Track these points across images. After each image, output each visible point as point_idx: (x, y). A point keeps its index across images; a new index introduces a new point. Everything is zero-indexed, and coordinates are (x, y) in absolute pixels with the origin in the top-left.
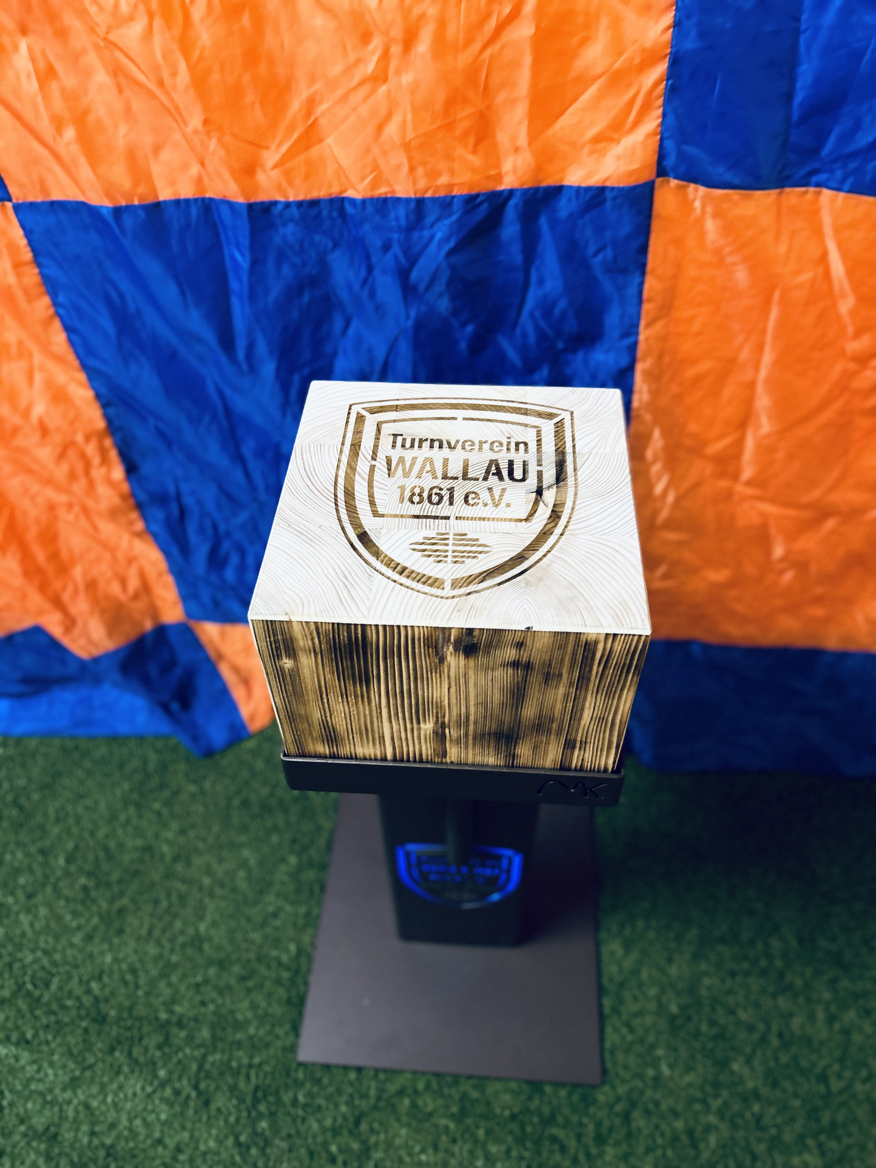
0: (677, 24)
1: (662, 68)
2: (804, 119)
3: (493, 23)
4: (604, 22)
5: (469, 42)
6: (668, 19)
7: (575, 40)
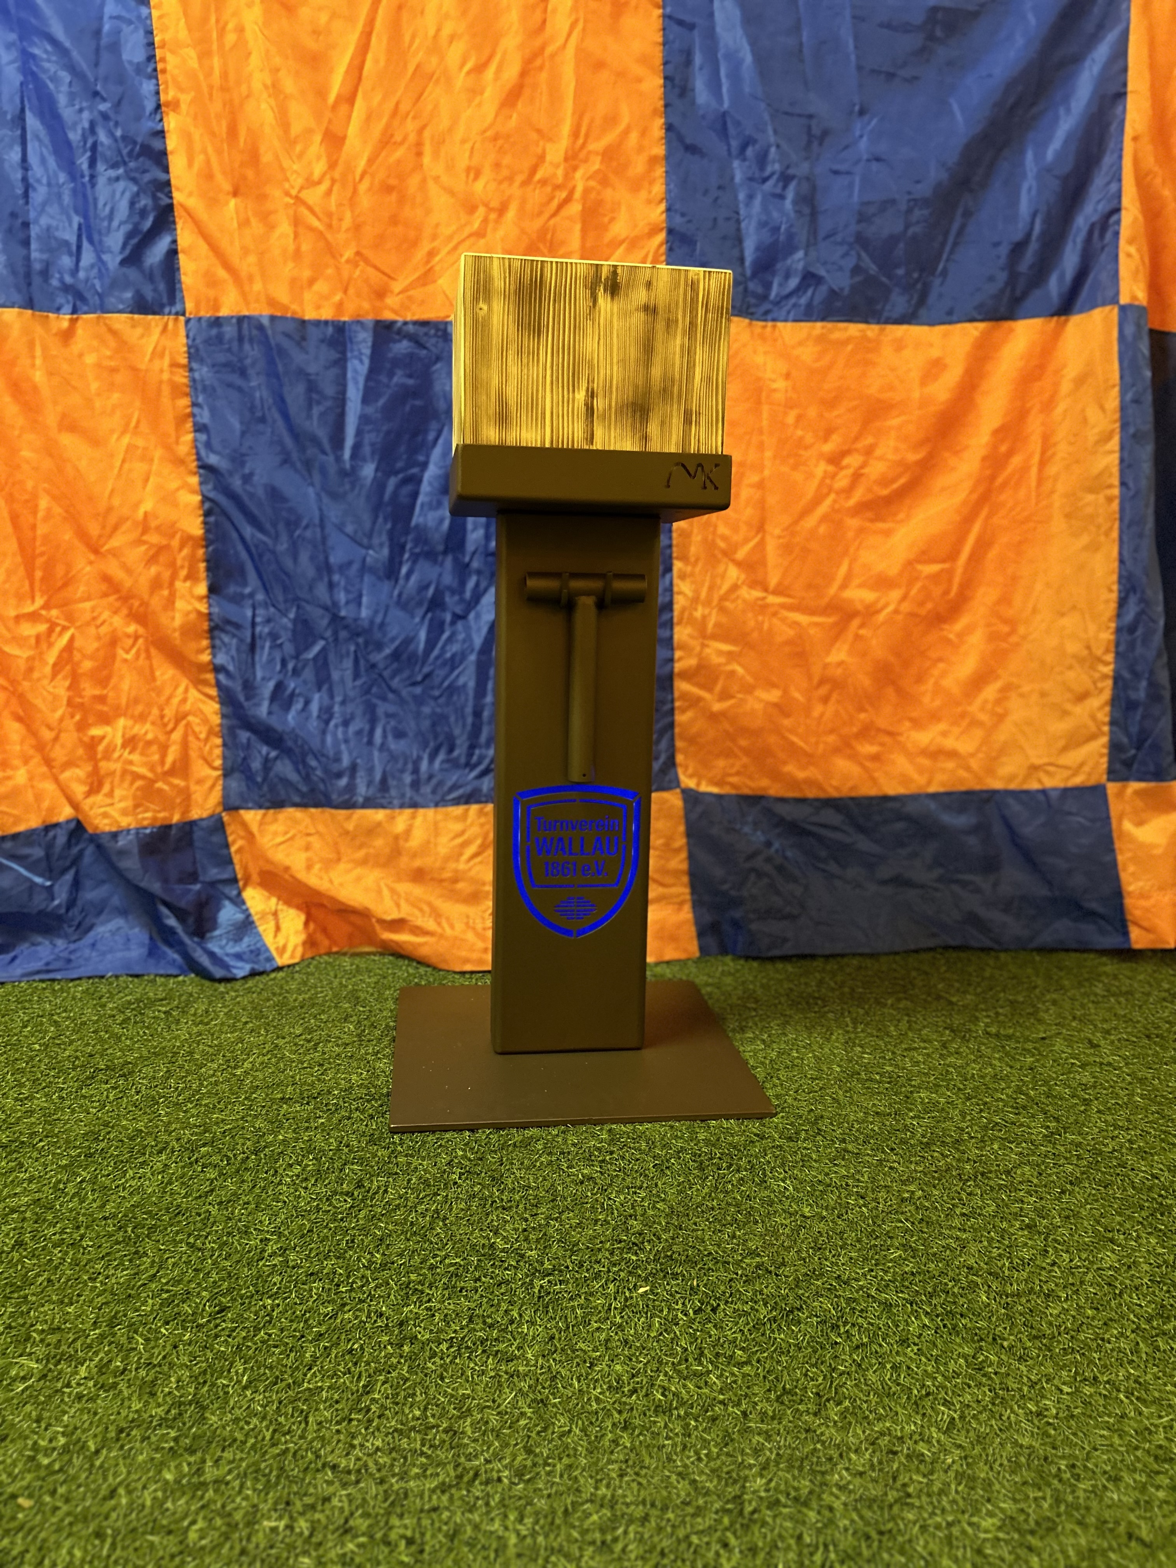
0: (668, 210)
1: (662, 236)
2: (754, 275)
3: (555, 203)
4: (623, 208)
5: (540, 213)
6: (663, 207)
7: (606, 219)
